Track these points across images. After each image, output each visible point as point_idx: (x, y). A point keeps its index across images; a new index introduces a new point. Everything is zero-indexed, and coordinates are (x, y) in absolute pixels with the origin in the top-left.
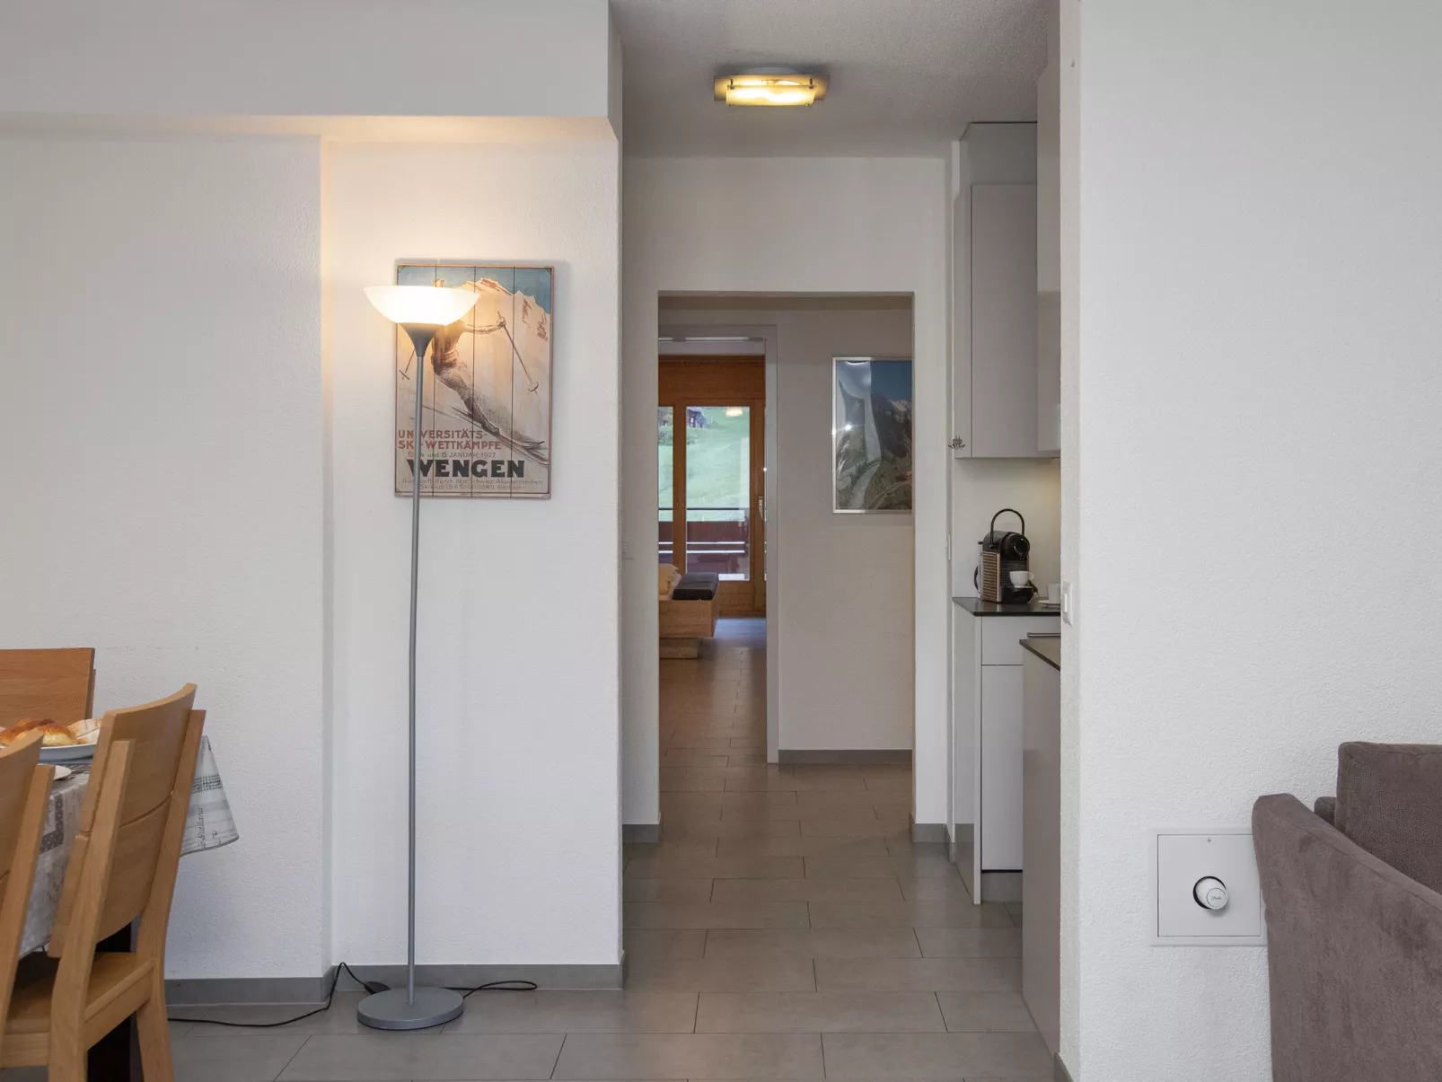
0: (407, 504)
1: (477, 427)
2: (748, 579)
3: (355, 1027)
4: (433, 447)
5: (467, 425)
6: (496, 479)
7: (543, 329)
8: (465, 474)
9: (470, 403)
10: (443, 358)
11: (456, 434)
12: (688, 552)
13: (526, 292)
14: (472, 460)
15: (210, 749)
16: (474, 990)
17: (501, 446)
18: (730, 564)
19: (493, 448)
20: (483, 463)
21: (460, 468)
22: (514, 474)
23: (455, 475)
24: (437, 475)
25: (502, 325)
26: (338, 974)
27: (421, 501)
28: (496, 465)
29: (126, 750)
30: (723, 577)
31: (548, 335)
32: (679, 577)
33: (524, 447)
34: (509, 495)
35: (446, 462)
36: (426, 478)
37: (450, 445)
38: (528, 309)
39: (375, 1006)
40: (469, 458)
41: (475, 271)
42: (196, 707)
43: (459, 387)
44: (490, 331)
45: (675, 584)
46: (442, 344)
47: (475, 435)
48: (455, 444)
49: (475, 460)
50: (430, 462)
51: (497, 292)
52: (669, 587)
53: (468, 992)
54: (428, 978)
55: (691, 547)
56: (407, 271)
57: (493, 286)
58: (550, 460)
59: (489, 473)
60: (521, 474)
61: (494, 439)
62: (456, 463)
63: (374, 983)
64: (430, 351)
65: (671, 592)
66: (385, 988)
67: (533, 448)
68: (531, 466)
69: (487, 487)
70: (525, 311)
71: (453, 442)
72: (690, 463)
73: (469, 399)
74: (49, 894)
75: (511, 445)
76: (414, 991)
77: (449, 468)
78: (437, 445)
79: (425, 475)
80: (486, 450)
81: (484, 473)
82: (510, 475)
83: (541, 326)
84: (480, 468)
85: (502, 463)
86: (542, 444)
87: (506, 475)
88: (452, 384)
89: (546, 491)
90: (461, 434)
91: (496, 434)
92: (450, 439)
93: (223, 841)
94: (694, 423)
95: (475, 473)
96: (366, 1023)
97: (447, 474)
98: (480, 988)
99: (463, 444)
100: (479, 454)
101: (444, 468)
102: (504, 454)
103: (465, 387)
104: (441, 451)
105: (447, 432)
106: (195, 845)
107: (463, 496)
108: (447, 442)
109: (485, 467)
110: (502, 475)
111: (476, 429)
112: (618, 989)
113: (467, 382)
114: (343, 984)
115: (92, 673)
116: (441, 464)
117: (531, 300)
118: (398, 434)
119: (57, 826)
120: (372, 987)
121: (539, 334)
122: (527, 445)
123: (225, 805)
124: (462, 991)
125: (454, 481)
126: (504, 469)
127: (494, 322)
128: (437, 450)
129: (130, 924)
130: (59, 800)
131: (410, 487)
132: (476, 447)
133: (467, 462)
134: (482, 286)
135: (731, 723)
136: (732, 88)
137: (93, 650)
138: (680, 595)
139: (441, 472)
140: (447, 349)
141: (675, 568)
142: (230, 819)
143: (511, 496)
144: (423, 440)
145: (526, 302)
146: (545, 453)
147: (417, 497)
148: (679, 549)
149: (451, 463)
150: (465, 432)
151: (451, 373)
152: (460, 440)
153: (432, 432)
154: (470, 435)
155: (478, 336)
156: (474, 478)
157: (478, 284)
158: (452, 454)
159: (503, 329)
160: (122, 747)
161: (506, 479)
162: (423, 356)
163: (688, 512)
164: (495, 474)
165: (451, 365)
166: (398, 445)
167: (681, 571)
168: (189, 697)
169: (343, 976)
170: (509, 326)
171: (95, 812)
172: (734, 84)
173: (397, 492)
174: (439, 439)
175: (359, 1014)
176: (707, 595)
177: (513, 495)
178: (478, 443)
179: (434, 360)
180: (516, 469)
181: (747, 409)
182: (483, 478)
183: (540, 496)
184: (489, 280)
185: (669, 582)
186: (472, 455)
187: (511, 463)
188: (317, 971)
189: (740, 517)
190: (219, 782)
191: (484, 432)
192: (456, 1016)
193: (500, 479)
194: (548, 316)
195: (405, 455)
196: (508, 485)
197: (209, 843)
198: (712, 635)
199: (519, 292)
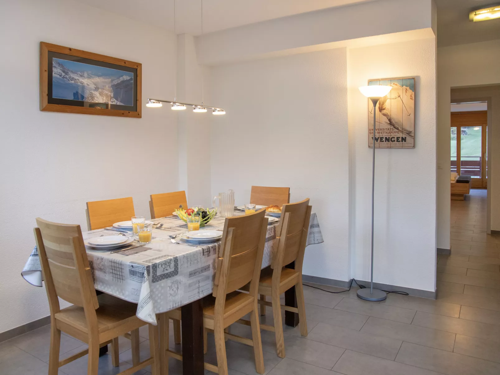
0: (372, 150)
1: (392, 127)
2: (481, 178)
3: (356, 297)
4: (379, 133)
5: (389, 127)
6: (398, 142)
7: (412, 97)
8: (389, 141)
9: (390, 120)
10: (382, 107)
11: (386, 129)
12: (461, 169)
13: (406, 86)
14: (391, 137)
15: (316, 217)
16: (390, 292)
17: (399, 133)
18: (475, 173)
19: (397, 133)
20: (394, 138)
21: (387, 140)
22: (403, 141)
23: (386, 141)
24: (380, 142)
25: (399, 96)
26: (352, 281)
27: (375, 149)
28: (398, 138)
29: (288, 215)
30: (472, 177)
31: (413, 98)
32: (458, 176)
33: (406, 133)
34: (402, 147)
35: (383, 138)
36: (377, 143)
37: (384, 133)
38: (407, 91)
39: (361, 292)
40: (390, 137)
41: (391, 80)
42: (309, 205)
43: (387, 116)
44: (396, 98)
45: (457, 178)
46: (381, 103)
47: (391, 129)
48: (386, 132)
49: (392, 137)
50: (378, 138)
51: (398, 86)
52: (455, 179)
53: (388, 292)
54: (378, 287)
55: (462, 168)
56: (371, 82)
57: (396, 85)
58: (414, 136)
59: (396, 141)
60: (405, 141)
61: (397, 131)
62: (386, 138)
63: (362, 286)
64: (378, 105)
65: (456, 180)
66: (365, 287)
67: (409, 133)
68: (408, 139)
69: (395, 145)
70: (406, 92)
71: (385, 132)
72: (462, 145)
73: (389, 119)
74: (272, 252)
75: (402, 132)
76: (372, 291)
77: (384, 139)
78: (380, 133)
79: (377, 142)
80: (395, 134)
81: (394, 141)
82: (402, 141)
83: (411, 96)
84: (393, 139)
85: (400, 138)
86: (412, 132)
87: (401, 141)
88: (384, 115)
89: (413, 146)
90: (387, 129)
91: (398, 129)
92: (384, 131)
93: (320, 242)
94: (464, 134)
95: (392, 141)
96: (358, 296)
97: (383, 141)
98: (392, 292)
99: (388, 133)
100: (393, 135)
101: (382, 139)
102: (400, 135)
103: (388, 116)
104: (382, 134)
105: (383, 129)
106: (313, 242)
107: (388, 148)
108: (383, 132)
109: (394, 139)
110: (400, 141)
111: (392, 128)
112: (434, 299)
113: (389, 114)
114: (354, 284)
115: (289, 194)
116: (381, 138)
117: (408, 88)
118: (369, 130)
119: (274, 234)
120: (361, 287)
121: (411, 98)
122: (407, 132)
123: (320, 232)
124: (386, 292)
125: (385, 144)
126: (400, 139)
127: (397, 95)
128: (380, 134)
129: (294, 261)
130: (275, 227)
131: (372, 145)
132: (392, 133)
133: (389, 138)
134: (393, 85)
135: (475, 220)
136: (476, 15)
137: (289, 188)
138: (458, 181)
139: (381, 141)
140: (383, 105)
141: (457, 174)
142: (321, 236)
143: (402, 148)
144: (376, 132)
145: (406, 89)
146: (413, 135)
147: (374, 148)
148: (458, 168)
149: (384, 138)
150: (388, 129)
151: (384, 112)
152: (387, 131)
153: (379, 129)
154: (390, 129)
155: (392, 100)
156: (391, 142)
157: (392, 85)
158: (385, 135)
159: (399, 97)
160: (287, 214)
161: (401, 142)
162: (375, 106)
163: (461, 158)
164: (397, 141)
165: (384, 109)
166: (369, 133)
167: (459, 174)
168: (308, 201)
169: (354, 282)
170: (401, 97)
171: (281, 231)
172: (477, 13)
173: (369, 147)
174: (381, 131)
175: (357, 294)
176: (467, 182)
177: (403, 147)
178: (392, 132)
179: (379, 108)
180: (404, 139)
181: (481, 127)
182: (394, 142)
183: (411, 147)
184: (395, 83)
185: (455, 178)
186: (391, 135)
187: (402, 138)
188: (347, 280)
189: (478, 159)
190: (319, 226)
191: (394, 129)
192: (384, 300)
193: (399, 142)
194: (413, 93)
195: (372, 135)
196: (402, 144)
197: (316, 242)
198: (469, 194)
199: (404, 86)
